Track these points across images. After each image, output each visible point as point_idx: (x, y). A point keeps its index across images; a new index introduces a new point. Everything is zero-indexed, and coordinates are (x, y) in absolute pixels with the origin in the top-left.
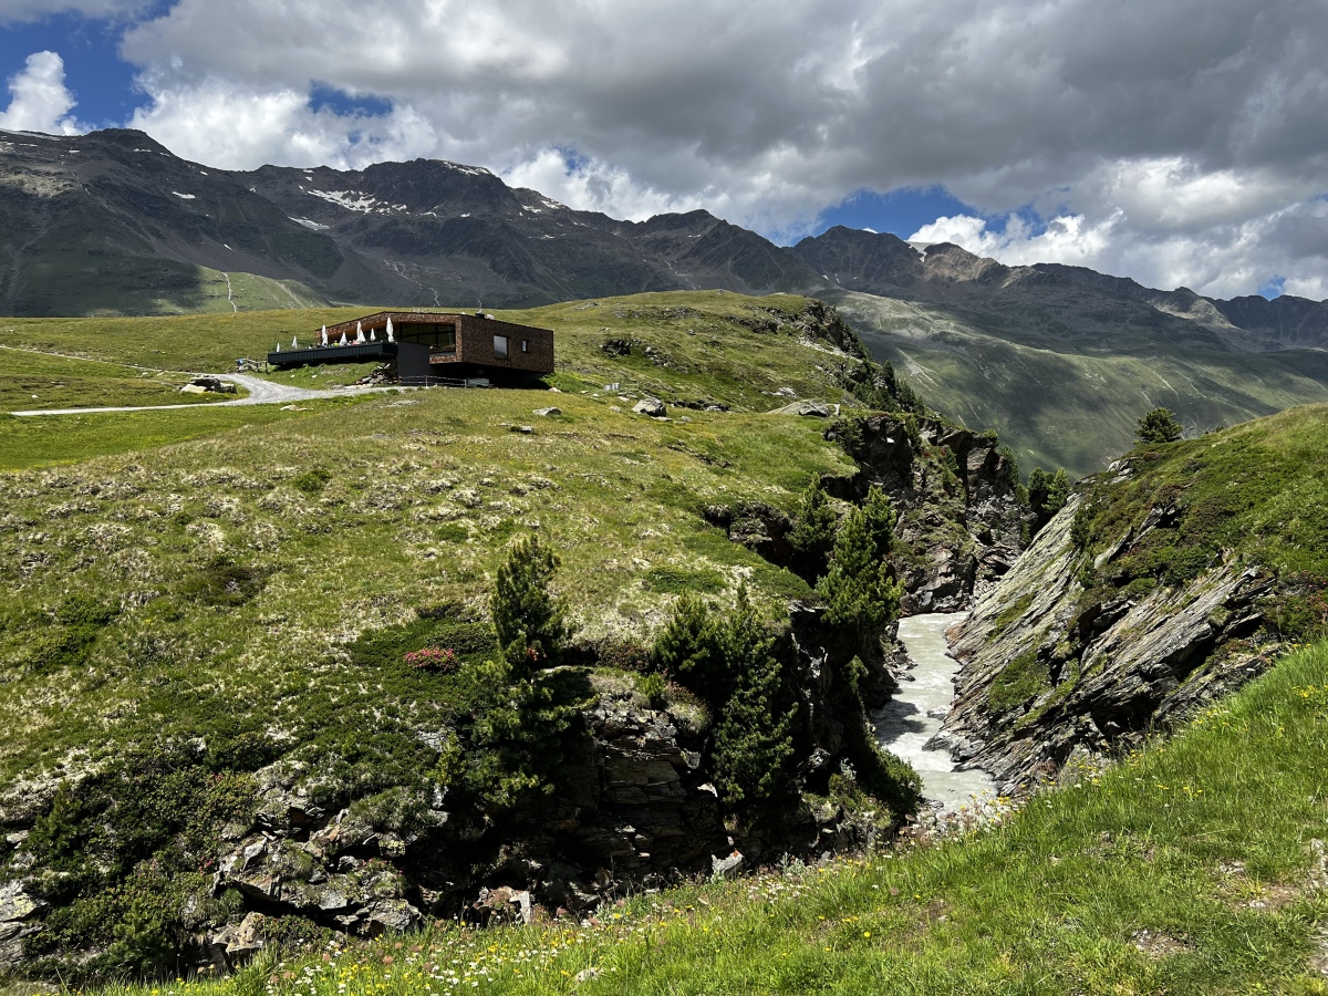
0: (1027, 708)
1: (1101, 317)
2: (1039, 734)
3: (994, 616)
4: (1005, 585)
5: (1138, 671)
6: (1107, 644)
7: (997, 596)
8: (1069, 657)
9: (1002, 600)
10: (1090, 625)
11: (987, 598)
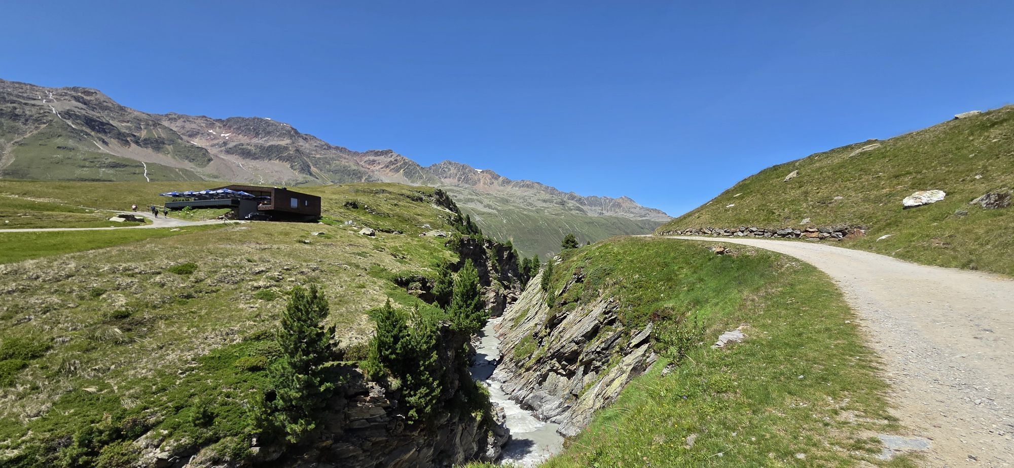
0: (530, 358)
1: (545, 201)
2: (535, 369)
3: (513, 319)
4: (516, 306)
5: (573, 341)
6: (560, 330)
7: (514, 310)
8: (545, 336)
9: (516, 312)
10: (552, 323)
11: (510, 312)
